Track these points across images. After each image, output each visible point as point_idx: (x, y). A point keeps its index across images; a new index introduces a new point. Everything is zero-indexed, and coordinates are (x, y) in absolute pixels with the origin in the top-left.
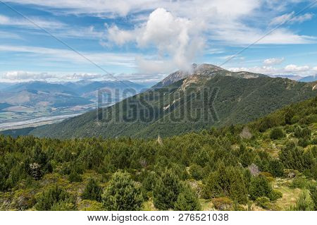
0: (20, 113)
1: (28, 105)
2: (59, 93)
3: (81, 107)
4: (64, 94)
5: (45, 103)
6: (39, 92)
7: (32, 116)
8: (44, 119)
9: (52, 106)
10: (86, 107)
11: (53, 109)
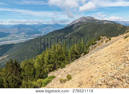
0: (13, 37)
1: (17, 34)
2: (30, 29)
3: (37, 35)
4: (32, 29)
5: (23, 33)
6: (22, 28)
7: (17, 39)
8: (22, 40)
9: (26, 34)
10: (39, 35)
11: (27, 35)
